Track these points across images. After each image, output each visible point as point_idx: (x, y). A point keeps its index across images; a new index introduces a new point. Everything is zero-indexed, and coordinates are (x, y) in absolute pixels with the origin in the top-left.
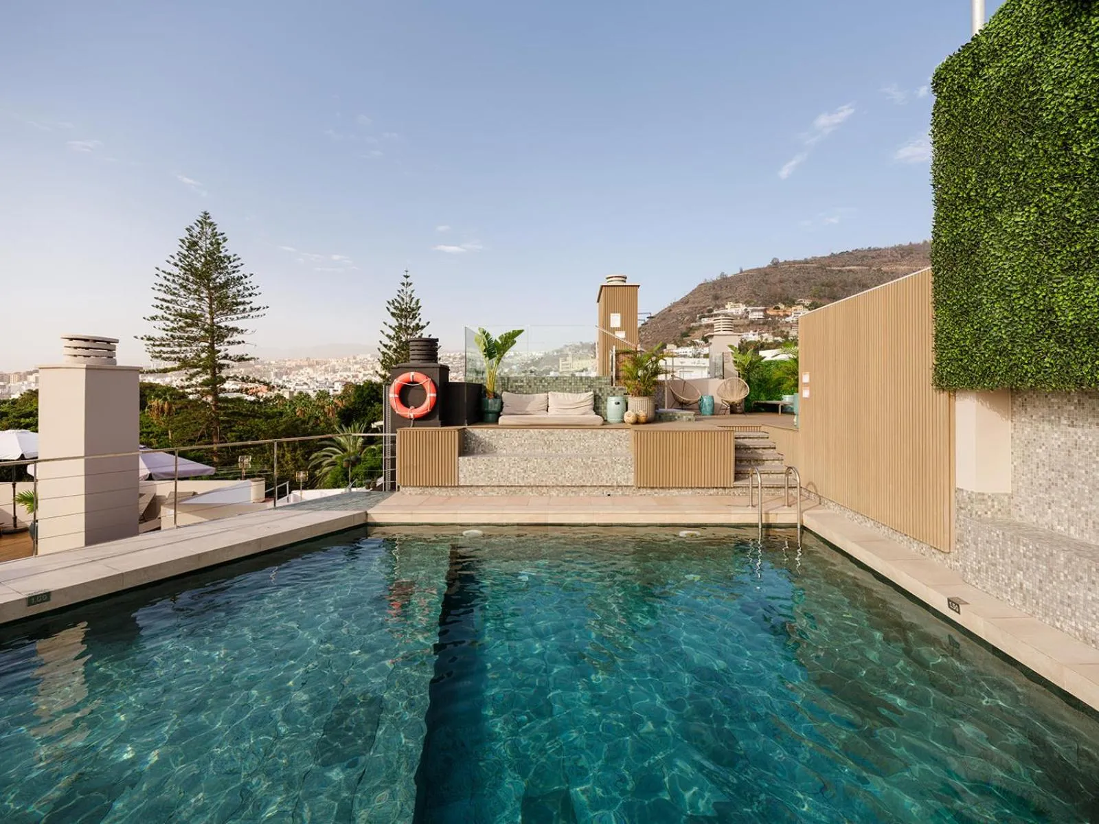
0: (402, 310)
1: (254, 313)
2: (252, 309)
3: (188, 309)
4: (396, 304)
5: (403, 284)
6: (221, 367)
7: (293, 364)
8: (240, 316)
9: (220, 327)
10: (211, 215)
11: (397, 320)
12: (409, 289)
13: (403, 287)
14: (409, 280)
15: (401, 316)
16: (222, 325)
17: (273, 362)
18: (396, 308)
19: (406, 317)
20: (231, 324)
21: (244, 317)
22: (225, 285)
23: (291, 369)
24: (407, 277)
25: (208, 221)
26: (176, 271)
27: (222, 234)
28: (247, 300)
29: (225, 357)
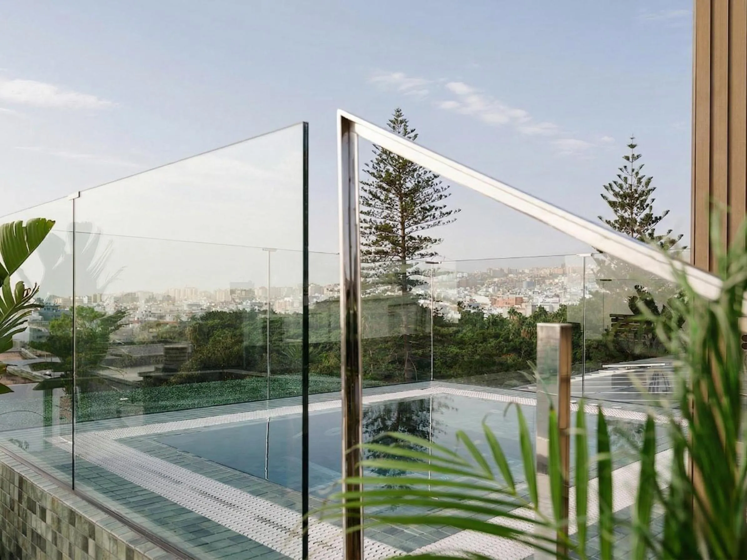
0: (624, 196)
1: (445, 219)
2: (442, 215)
3: (383, 220)
4: (617, 189)
5: (627, 158)
6: (415, 283)
7: (548, 272)
8: (431, 223)
9: (411, 238)
10: (403, 112)
11: (616, 211)
12: (636, 164)
13: (626, 163)
14: (636, 152)
15: (623, 206)
16: (414, 235)
17: (527, 271)
18: (616, 194)
19: (631, 206)
20: (423, 234)
21: (435, 225)
22: (416, 190)
23: (544, 278)
24: (632, 146)
25: (400, 119)
26: (372, 179)
27: (412, 131)
28: (438, 204)
29: (417, 272)
